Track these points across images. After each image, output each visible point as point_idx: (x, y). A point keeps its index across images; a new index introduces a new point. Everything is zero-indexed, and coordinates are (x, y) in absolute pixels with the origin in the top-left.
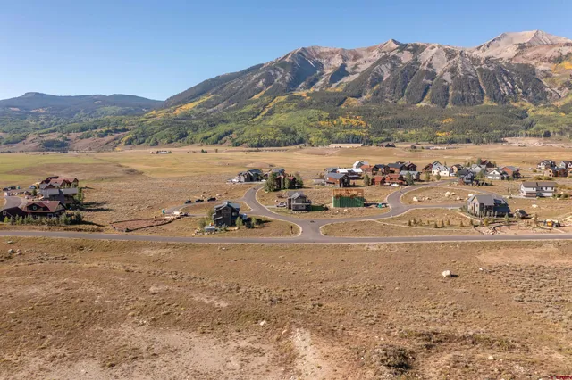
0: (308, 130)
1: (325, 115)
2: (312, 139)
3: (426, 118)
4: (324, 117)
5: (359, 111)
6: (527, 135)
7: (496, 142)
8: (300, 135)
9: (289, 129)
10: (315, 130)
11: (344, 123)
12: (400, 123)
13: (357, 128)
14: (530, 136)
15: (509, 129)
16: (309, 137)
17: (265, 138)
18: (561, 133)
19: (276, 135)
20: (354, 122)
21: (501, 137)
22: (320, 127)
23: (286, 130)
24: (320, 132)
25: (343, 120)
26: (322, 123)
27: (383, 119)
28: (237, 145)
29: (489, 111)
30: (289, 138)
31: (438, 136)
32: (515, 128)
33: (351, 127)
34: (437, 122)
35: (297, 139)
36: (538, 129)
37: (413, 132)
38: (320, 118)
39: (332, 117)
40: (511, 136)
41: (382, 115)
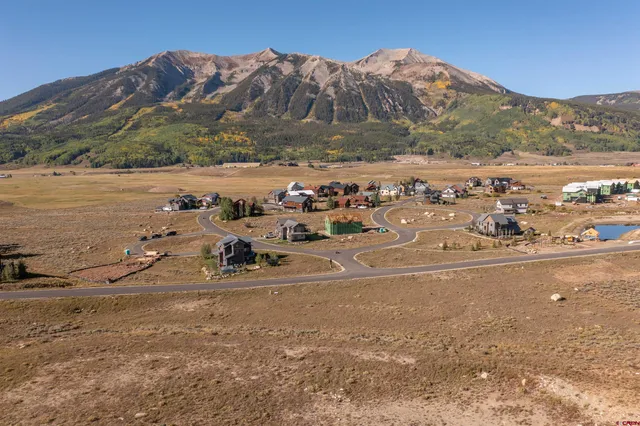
0: (186, 148)
1: (204, 130)
3: (314, 135)
4: (203, 132)
5: (242, 126)
6: (413, 153)
7: (386, 159)
8: (176, 153)
9: (162, 146)
10: (195, 148)
11: (226, 139)
12: (288, 140)
13: (241, 145)
14: (416, 153)
15: (396, 146)
16: (187, 156)
17: (133, 157)
18: (443, 150)
19: (148, 154)
20: (237, 138)
21: (390, 154)
22: (199, 144)
23: (159, 148)
24: (201, 150)
25: (225, 135)
26: (200, 139)
27: (268, 135)
28: (98, 165)
30: (164, 156)
31: (328, 154)
32: (401, 145)
33: (235, 144)
34: (326, 139)
35: (173, 159)
36: (422, 147)
37: (303, 150)
38: (199, 133)
39: (213, 133)
40: (398, 153)
41: (267, 131)
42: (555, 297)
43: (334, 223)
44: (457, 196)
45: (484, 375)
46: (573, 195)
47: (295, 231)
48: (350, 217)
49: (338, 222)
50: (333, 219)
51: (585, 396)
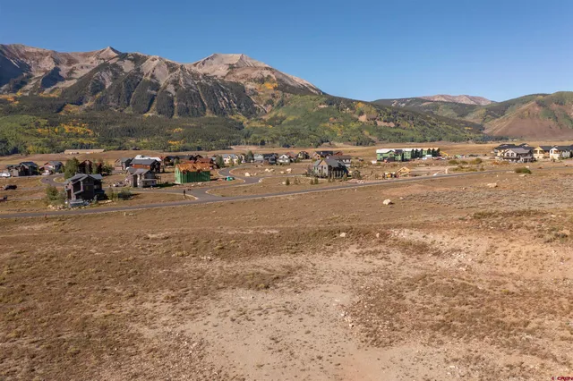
0: (23, 138)
1: (44, 122)
2: (30, 148)
3: (157, 127)
4: (42, 123)
5: (83, 119)
6: (247, 144)
7: (224, 149)
8: (13, 144)
10: (34, 139)
11: (67, 131)
12: (130, 132)
13: (83, 136)
14: (250, 144)
15: (233, 138)
16: (25, 147)
18: (273, 141)
20: (79, 130)
21: (227, 144)
22: (38, 135)
24: (40, 140)
25: (66, 127)
26: (40, 130)
27: (111, 127)
29: (213, 122)
31: (170, 145)
32: (237, 137)
33: (77, 135)
34: (167, 131)
35: (10, 149)
36: (255, 138)
37: (145, 141)
38: (38, 125)
39: (53, 124)
40: (235, 144)
41: (110, 124)
42: (386, 202)
43: (184, 172)
44: (291, 161)
45: (343, 235)
46: (384, 155)
47: (146, 178)
48: (198, 167)
49: (188, 171)
50: (182, 169)
51: (431, 237)
